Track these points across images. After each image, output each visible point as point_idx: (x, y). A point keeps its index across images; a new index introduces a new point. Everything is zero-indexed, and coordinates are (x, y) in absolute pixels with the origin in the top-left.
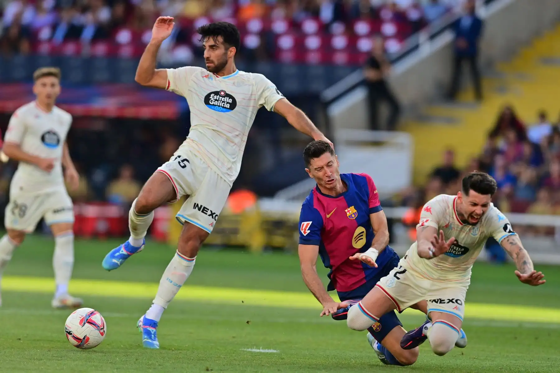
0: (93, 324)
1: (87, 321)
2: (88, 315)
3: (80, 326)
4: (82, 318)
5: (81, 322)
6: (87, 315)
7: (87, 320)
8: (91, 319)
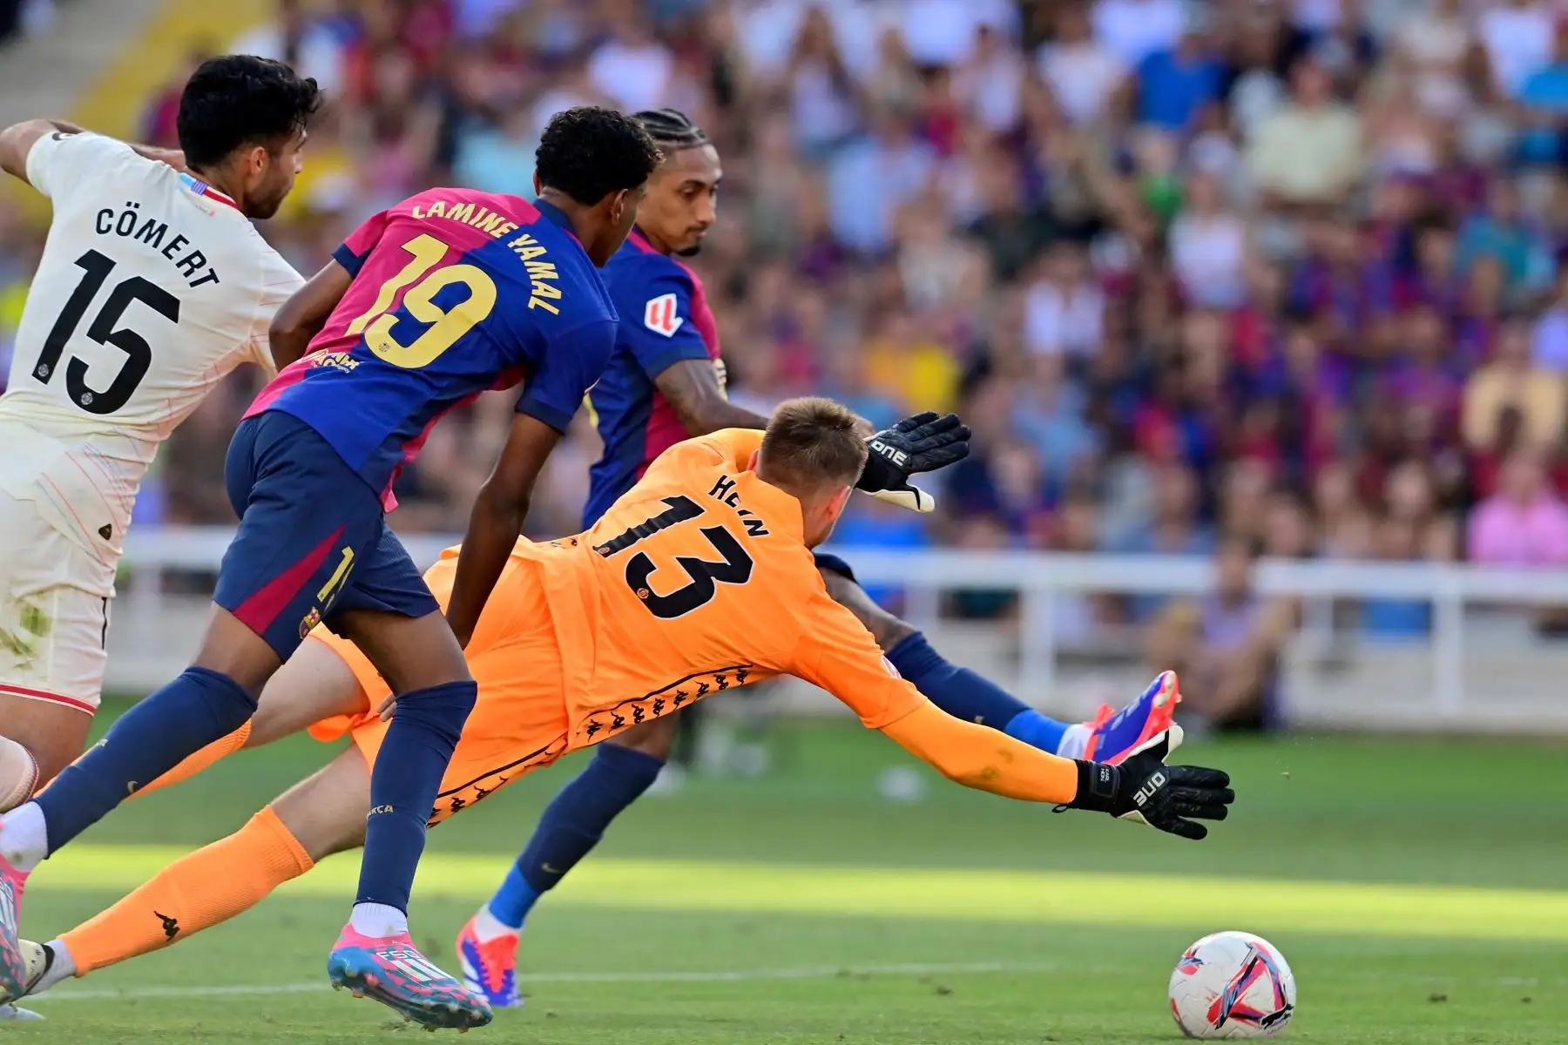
0: (1250, 1018)
1: (1231, 1012)
2: (1232, 991)
3: (1208, 1023)
4: (1215, 1001)
5: (1211, 1017)
6: (1228, 991)
7: (1230, 1007)
8: (1243, 1002)
